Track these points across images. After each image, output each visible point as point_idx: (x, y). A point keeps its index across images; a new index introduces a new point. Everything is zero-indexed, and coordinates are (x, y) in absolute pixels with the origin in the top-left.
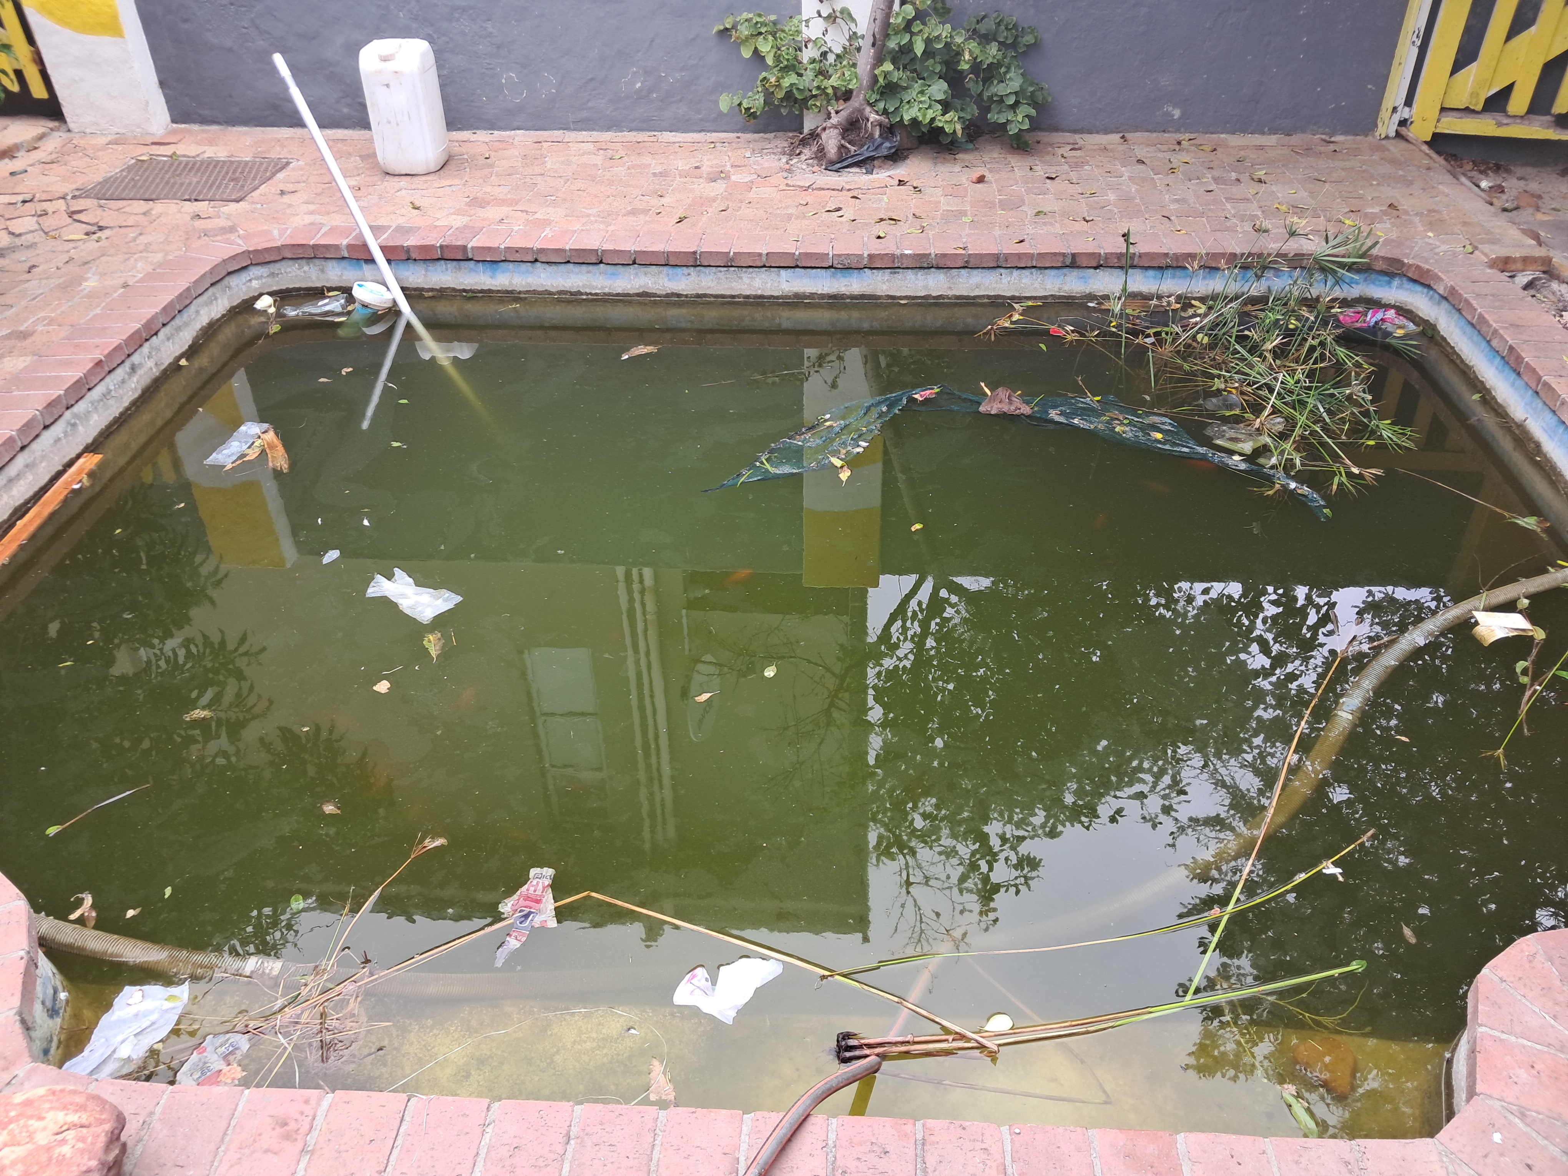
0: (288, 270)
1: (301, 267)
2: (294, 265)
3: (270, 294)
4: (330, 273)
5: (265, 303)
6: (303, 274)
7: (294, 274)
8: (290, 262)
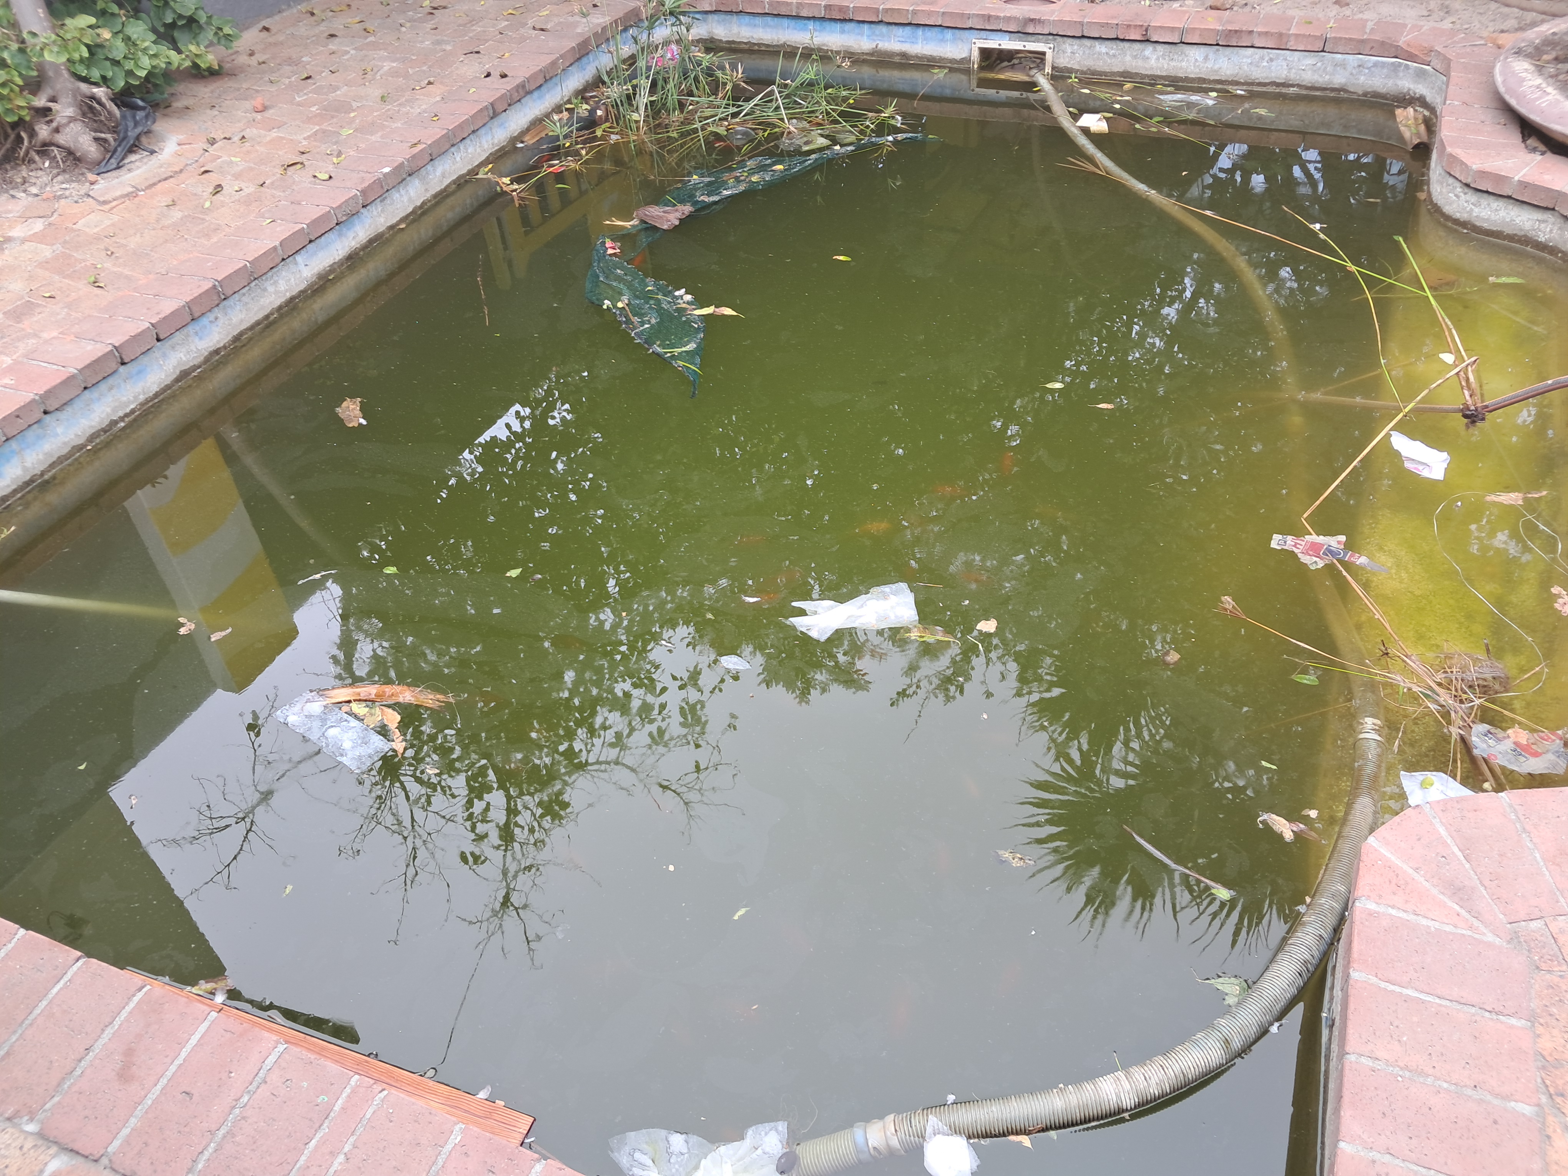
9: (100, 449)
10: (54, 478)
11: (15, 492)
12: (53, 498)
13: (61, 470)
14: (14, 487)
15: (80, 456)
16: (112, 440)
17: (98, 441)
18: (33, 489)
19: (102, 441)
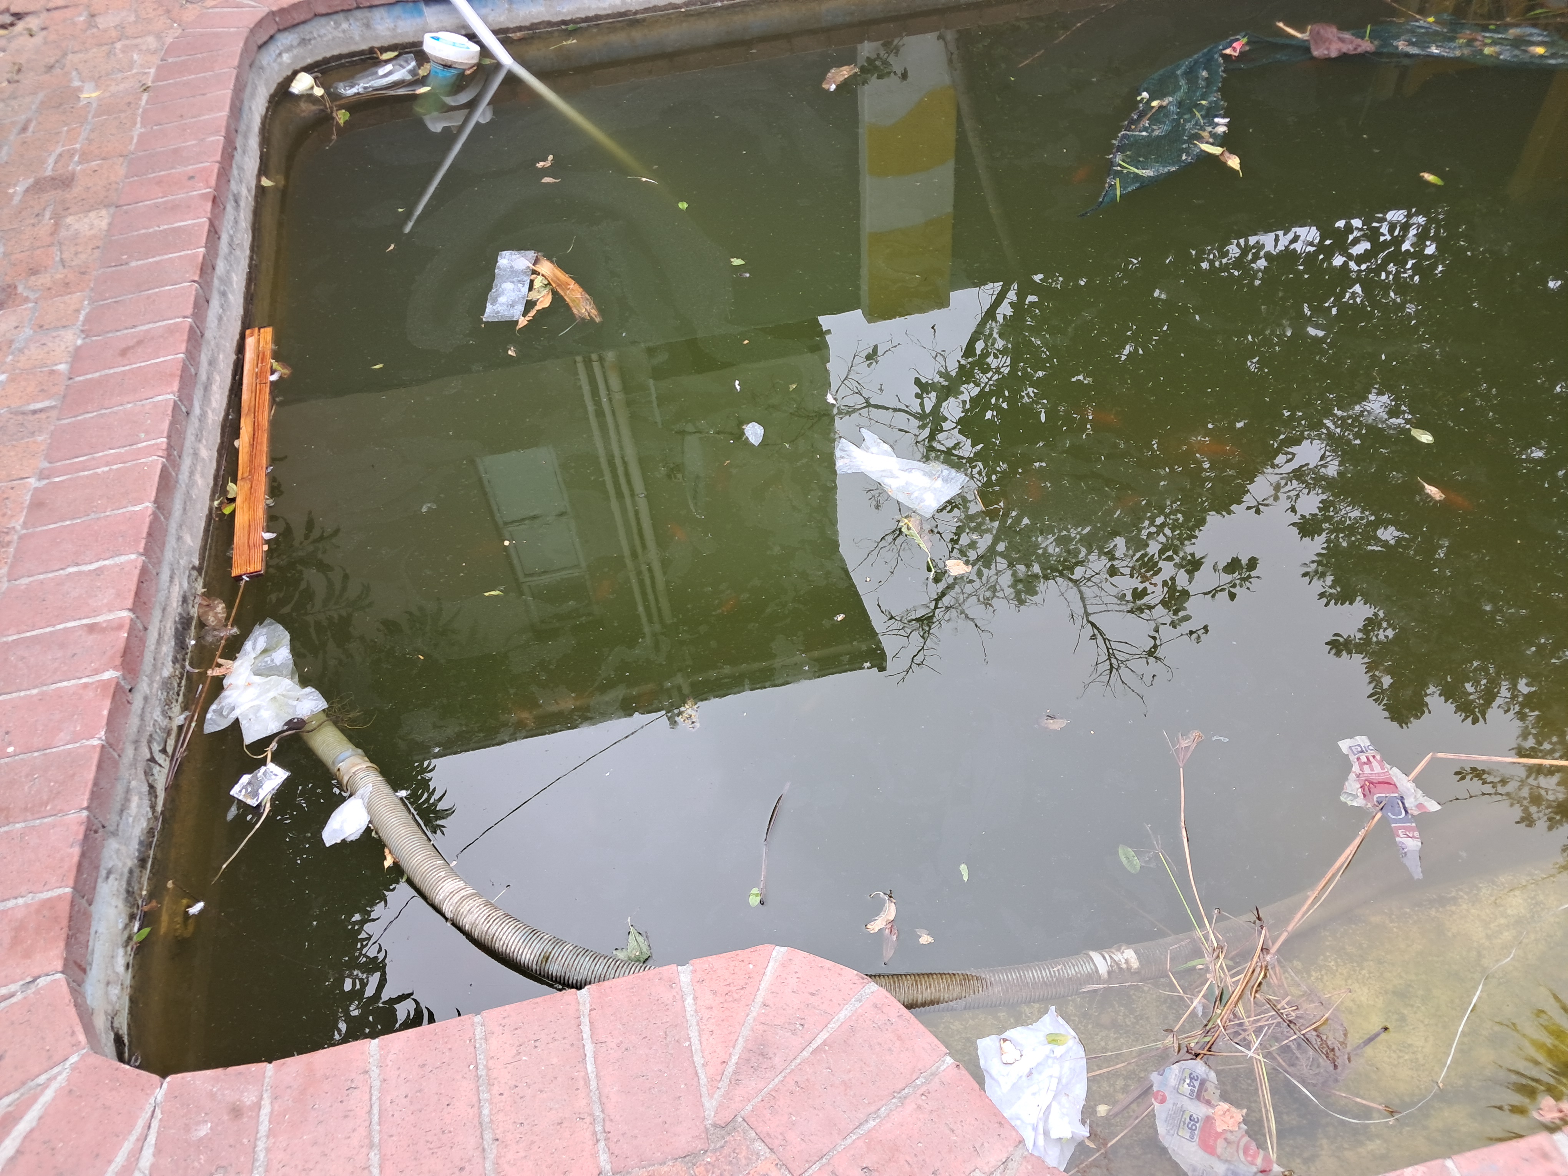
0: (323, 31)
1: (338, 25)
2: (329, 23)
3: (308, 69)
4: (379, 27)
5: (303, 83)
6: (341, 35)
7: (330, 36)
8: (323, 21)
9: (692, 15)
10: (644, 20)
11: (608, 16)
12: (638, 35)
13: (653, 16)
14: (609, 12)
15: (672, 13)
16: (704, 13)
17: (693, 8)
18: (623, 21)
19: (696, 10)
